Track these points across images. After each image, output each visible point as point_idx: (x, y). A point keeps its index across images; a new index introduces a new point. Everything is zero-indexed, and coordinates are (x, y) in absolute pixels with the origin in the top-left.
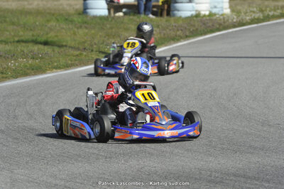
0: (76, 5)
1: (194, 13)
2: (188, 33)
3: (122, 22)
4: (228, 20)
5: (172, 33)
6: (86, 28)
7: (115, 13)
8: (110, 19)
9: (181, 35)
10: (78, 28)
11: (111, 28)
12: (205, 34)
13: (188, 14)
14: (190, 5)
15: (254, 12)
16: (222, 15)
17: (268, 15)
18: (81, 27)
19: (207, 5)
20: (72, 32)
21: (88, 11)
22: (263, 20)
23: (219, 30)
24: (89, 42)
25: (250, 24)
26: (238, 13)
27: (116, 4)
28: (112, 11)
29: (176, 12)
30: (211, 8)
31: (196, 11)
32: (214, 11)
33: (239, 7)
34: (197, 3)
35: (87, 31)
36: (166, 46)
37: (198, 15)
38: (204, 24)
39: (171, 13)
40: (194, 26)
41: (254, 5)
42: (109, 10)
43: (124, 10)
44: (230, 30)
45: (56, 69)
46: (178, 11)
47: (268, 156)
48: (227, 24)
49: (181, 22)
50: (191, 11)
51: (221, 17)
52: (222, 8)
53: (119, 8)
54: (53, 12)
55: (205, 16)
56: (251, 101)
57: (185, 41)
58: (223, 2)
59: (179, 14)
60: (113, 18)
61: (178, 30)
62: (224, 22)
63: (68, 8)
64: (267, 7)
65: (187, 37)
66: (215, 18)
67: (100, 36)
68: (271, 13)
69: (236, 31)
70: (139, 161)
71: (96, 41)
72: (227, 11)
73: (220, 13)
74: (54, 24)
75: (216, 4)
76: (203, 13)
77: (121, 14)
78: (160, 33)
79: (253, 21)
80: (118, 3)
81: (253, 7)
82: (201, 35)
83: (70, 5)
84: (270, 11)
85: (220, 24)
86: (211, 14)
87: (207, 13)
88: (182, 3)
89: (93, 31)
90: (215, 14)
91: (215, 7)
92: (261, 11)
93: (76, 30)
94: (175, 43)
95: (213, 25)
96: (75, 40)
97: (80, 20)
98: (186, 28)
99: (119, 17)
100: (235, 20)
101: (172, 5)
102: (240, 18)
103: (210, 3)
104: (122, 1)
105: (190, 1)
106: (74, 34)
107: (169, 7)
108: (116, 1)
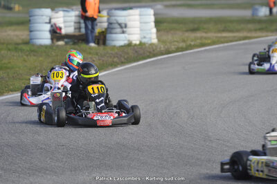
0: (22, 35)
1: (126, 42)
2: (123, 59)
4: (156, 49)
5: (110, 60)
6: (34, 55)
8: (54, 48)
9: (118, 61)
10: (27, 56)
12: (138, 60)
13: (122, 43)
14: (123, 35)
15: (178, 42)
16: (151, 44)
17: (190, 45)
18: (30, 55)
19: (138, 36)
20: (22, 59)
21: (35, 41)
22: (186, 49)
23: (150, 57)
25: (175, 52)
26: (165, 42)
27: (58, 35)
28: (55, 41)
29: (111, 42)
30: (141, 38)
31: (129, 40)
32: (144, 40)
33: (164, 38)
34: (129, 34)
35: (35, 58)
36: (105, 71)
37: (130, 45)
38: (136, 52)
39: (108, 42)
40: (128, 53)
42: (52, 39)
43: (66, 40)
44: (159, 58)
45: (12, 91)
46: (113, 40)
48: (156, 52)
49: (116, 51)
50: (124, 40)
51: (150, 46)
54: (2, 41)
55: (135, 45)
57: (121, 66)
58: (151, 33)
59: (113, 43)
60: (58, 46)
61: (114, 57)
62: (153, 51)
63: (15, 38)
64: (188, 37)
65: (123, 63)
66: (144, 46)
68: (192, 43)
69: (164, 58)
72: (155, 41)
73: (149, 42)
74: (6, 52)
75: (145, 35)
76: (134, 42)
77: (61, 43)
78: (99, 60)
79: (178, 50)
80: (60, 34)
83: (17, 36)
84: (192, 41)
85: (150, 52)
86: (141, 44)
87: (138, 42)
88: (116, 33)
89: (41, 59)
90: (144, 44)
91: (145, 37)
92: (184, 41)
93: (25, 57)
94: (113, 68)
95: (144, 53)
96: (26, 66)
98: (121, 56)
100: (162, 49)
101: (108, 36)
102: (166, 47)
103: (140, 34)
104: (63, 32)
105: (123, 32)
106: (25, 61)
107: (105, 37)
108: (58, 31)
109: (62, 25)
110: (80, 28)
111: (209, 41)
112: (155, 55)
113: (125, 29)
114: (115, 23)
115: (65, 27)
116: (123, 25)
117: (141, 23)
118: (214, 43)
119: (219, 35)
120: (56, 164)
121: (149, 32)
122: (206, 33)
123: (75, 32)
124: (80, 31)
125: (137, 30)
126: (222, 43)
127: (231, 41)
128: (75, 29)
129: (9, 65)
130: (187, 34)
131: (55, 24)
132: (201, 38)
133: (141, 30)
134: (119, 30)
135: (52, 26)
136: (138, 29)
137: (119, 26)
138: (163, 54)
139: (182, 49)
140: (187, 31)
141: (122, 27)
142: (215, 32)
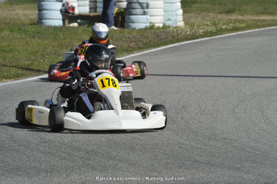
0: (31, 15)
1: (148, 25)
2: (141, 45)
3: (76, 33)
4: (181, 33)
5: (126, 45)
6: (39, 38)
7: (69, 23)
8: (64, 30)
9: (134, 46)
10: (31, 38)
11: (65, 39)
12: (158, 46)
13: (143, 26)
14: (144, 16)
15: (207, 25)
16: (176, 27)
17: (222, 28)
18: (34, 37)
19: (162, 17)
20: (24, 42)
21: (43, 21)
22: (216, 34)
23: (172, 42)
24: (41, 53)
25: (203, 37)
26: (192, 25)
27: (71, 15)
28: (67, 22)
29: (131, 24)
30: (165, 20)
31: (150, 23)
32: (168, 23)
33: (192, 20)
34: (151, 16)
35: (40, 41)
37: (152, 27)
38: (157, 36)
39: (125, 24)
40: (147, 38)
41: (208, 19)
42: (64, 20)
43: (79, 21)
44: (183, 43)
46: (133, 22)
47: (213, 172)
48: (180, 36)
49: (134, 34)
50: (145, 23)
51: (175, 30)
52: (176, 20)
53: (74, 18)
54: (8, 21)
55: (158, 28)
56: (199, 115)
57: (138, 52)
58: (176, 15)
59: (133, 25)
60: (68, 28)
61: (131, 42)
62: (178, 35)
63: (23, 18)
64: (220, 20)
65: (140, 49)
66: (168, 30)
67: (53, 47)
68: (224, 27)
69: (188, 44)
70: (80, 175)
71: (48, 51)
72: (181, 24)
73: (174, 26)
74: (8, 33)
75: (170, 17)
76: (157, 25)
77: (75, 25)
79: (206, 34)
80: (73, 14)
81: (207, 21)
82: (154, 47)
83: (26, 15)
84: (223, 25)
85: (173, 37)
86: (165, 27)
87: (161, 25)
88: (136, 15)
89: (46, 42)
90: (169, 27)
91: (169, 20)
92: (215, 24)
93: (28, 39)
94: (127, 54)
95: (166, 38)
96: (27, 50)
97: (34, 30)
98: (139, 40)
99: (73, 28)
100: (188, 33)
101: (127, 17)
102: (193, 31)
103: (164, 16)
104: (77, 12)
105: (145, 13)
106: (27, 44)
107: (123, 18)
108: (71, 12)
109: (75, 4)
110: (96, 8)
111: (243, 25)
112: (179, 40)
113: (146, 10)
114: (135, 3)
115: (79, 6)
116: (145, 5)
117: (165, 3)
118: (249, 27)
119: (257, 18)
120: (32, 164)
121: (174, 13)
122: (242, 15)
123: (90, 12)
124: (96, 12)
125: (161, 12)
126: (259, 27)
127: (269, 26)
128: (90, 8)
129: (8, 49)
130: (220, 16)
131: (67, 3)
132: (235, 21)
133: (165, 11)
134: (140, 11)
135: (63, 5)
136: (162, 10)
137: (139, 7)
138: (187, 39)
139: (211, 34)
140: (221, 13)
141: (143, 8)
142: (252, 15)
